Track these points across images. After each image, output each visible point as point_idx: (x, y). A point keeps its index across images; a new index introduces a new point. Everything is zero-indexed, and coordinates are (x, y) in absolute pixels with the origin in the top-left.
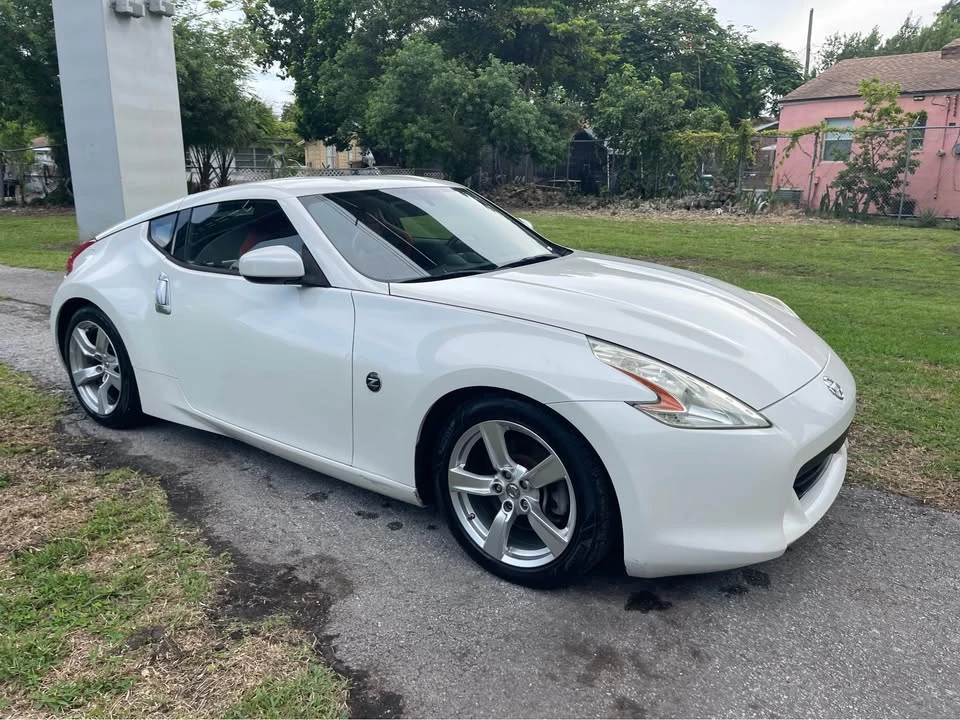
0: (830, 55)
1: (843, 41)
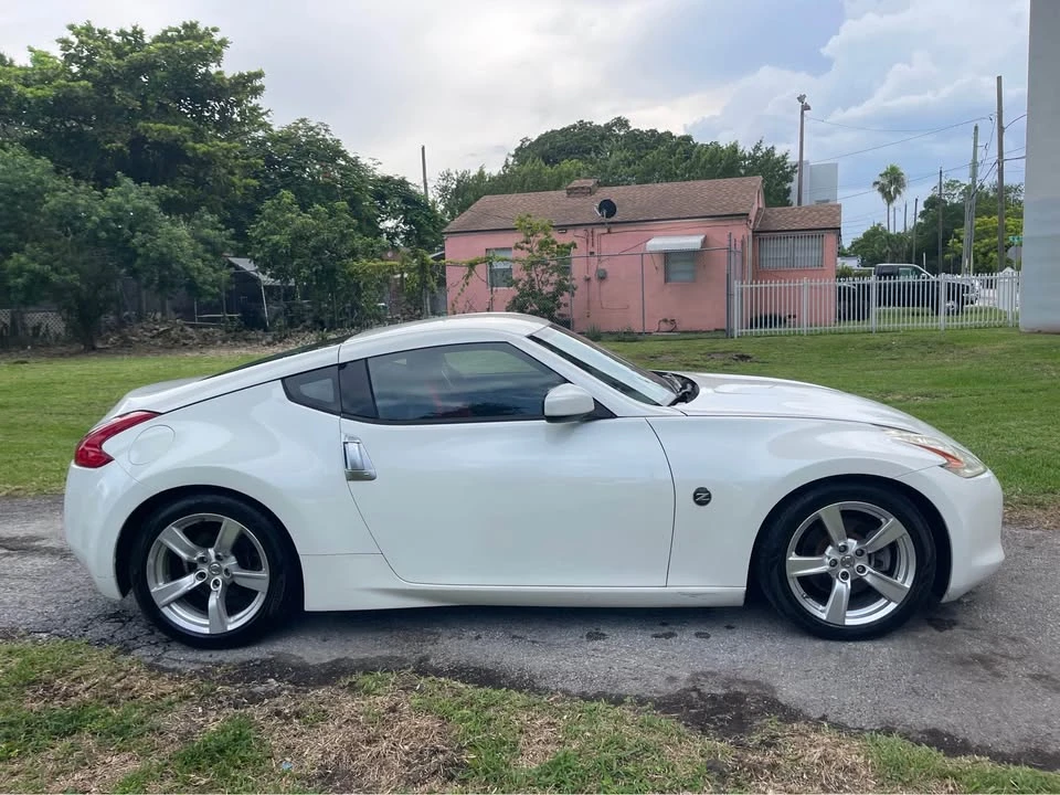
0: (445, 189)
1: (455, 177)
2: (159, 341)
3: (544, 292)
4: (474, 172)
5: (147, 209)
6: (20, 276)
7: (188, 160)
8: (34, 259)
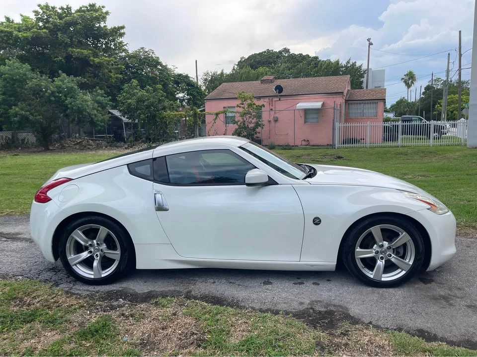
0: (206, 80)
1: (210, 74)
2: (77, 147)
3: (250, 127)
4: (219, 72)
5: (72, 87)
6: (16, 117)
7: (91, 66)
8: (22, 109)
